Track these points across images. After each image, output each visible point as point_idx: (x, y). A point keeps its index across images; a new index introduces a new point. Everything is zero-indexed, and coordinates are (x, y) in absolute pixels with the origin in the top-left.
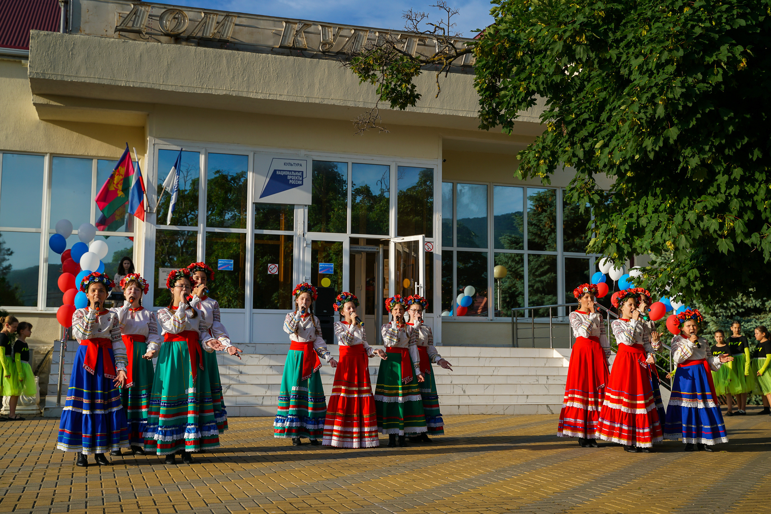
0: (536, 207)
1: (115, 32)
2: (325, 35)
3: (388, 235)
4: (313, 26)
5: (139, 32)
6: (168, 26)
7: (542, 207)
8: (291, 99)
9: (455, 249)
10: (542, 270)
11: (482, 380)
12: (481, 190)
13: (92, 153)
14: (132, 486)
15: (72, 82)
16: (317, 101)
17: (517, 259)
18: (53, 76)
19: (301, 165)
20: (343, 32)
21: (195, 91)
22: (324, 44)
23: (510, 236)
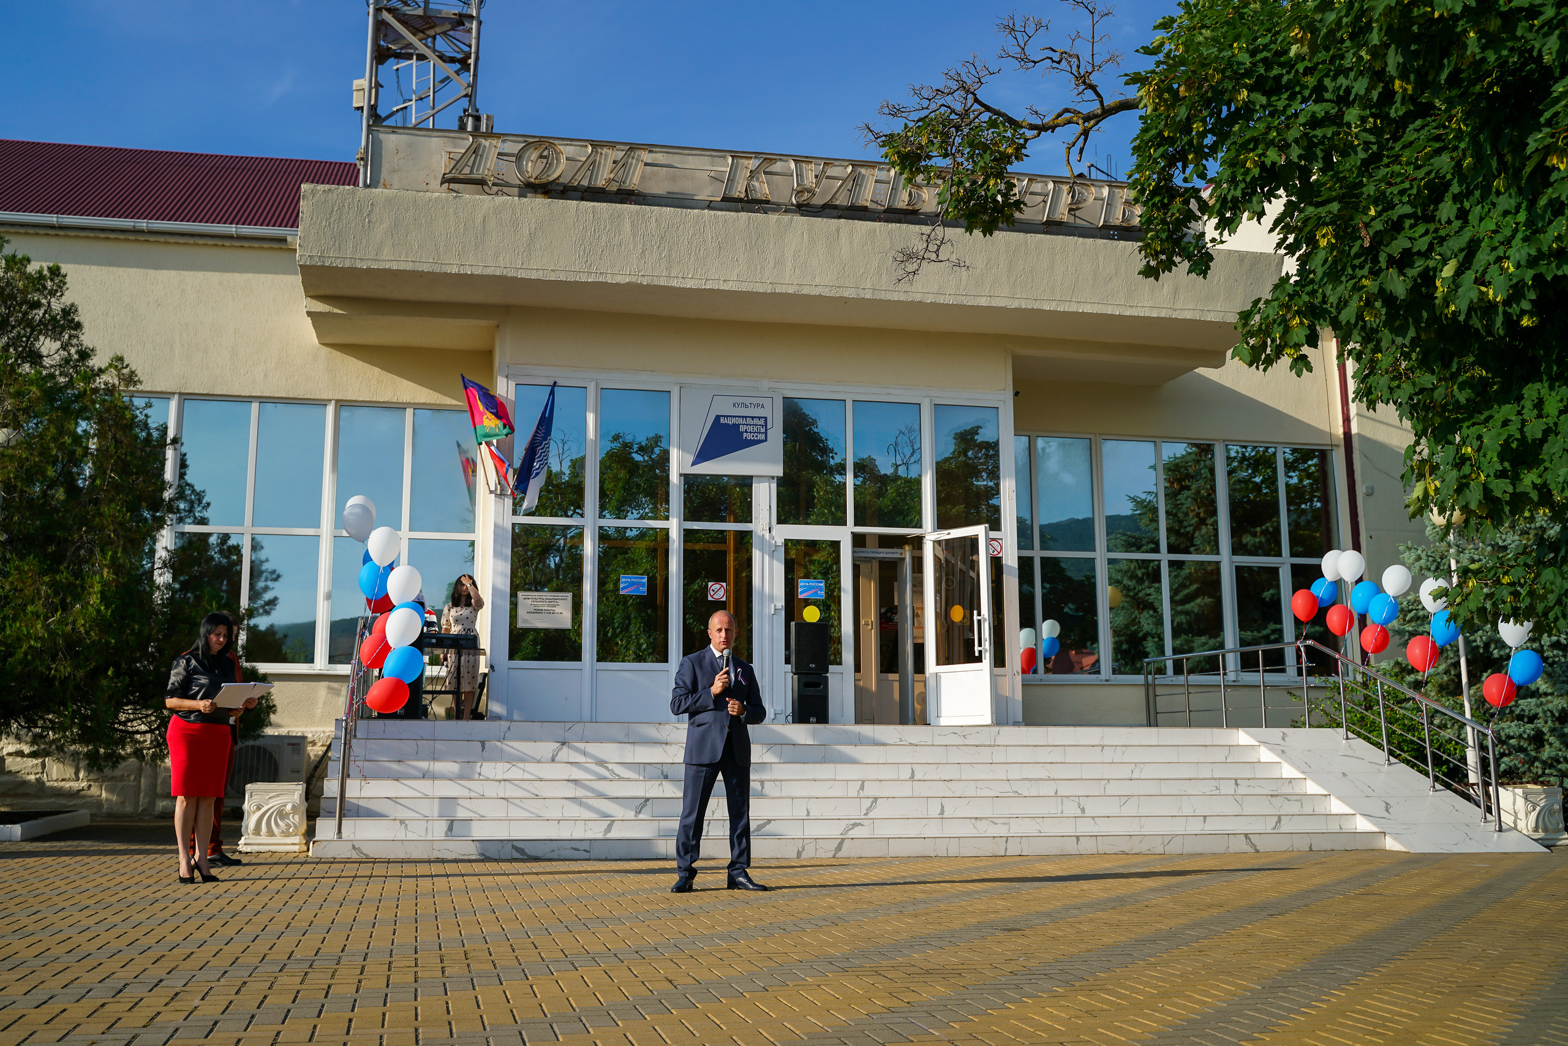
0: (1169, 481)
1: (442, 183)
2: (802, 176)
3: (921, 527)
4: (778, 163)
5: (481, 182)
6: (529, 170)
7: (1179, 481)
8: (744, 287)
9: (1037, 554)
10: (1186, 591)
11: (1113, 789)
12: (1078, 450)
13: (406, 398)
14: (450, 1023)
15: (369, 271)
16: (791, 290)
17: (1139, 573)
18: (338, 261)
19: (763, 407)
20: (832, 171)
21: (578, 279)
22: (799, 193)
23: (1124, 535)
